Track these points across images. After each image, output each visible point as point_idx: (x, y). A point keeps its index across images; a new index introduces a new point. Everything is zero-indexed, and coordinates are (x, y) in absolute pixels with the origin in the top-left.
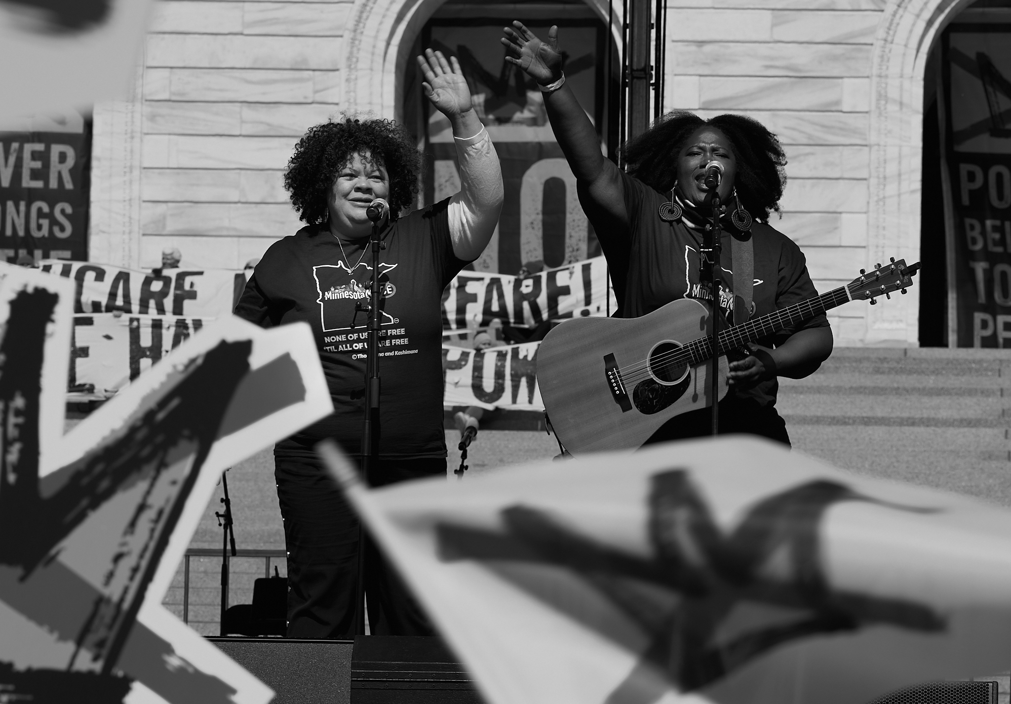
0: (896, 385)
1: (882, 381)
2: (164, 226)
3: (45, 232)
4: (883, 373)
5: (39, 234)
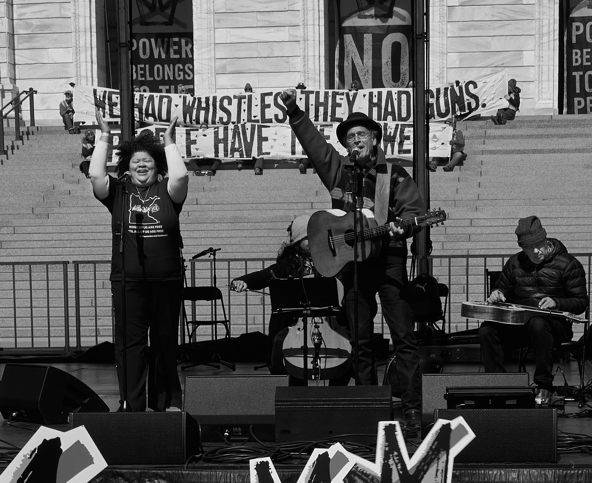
0: (547, 133)
1: (541, 131)
2: (226, 70)
3: (182, 77)
4: (541, 127)
5: (179, 79)
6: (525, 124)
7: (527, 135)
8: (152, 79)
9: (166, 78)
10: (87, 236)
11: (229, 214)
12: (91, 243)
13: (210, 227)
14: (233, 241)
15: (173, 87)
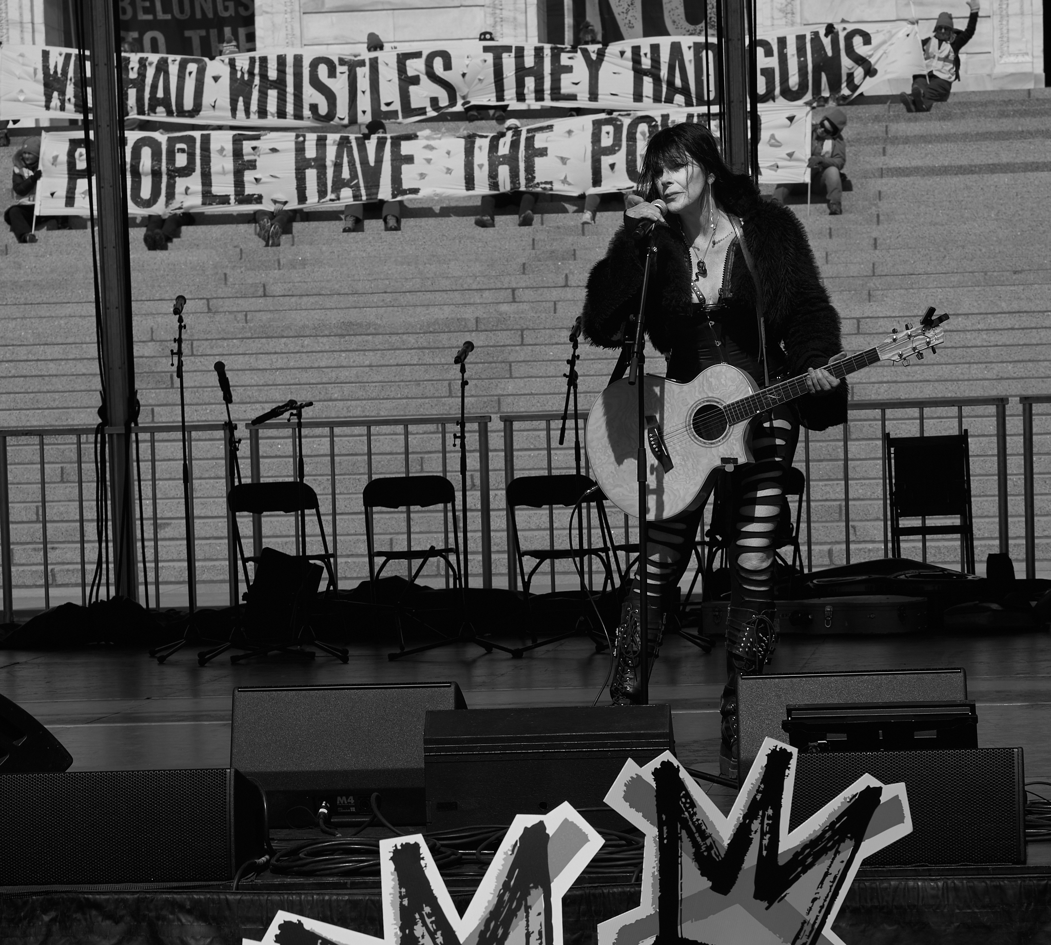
0: (1020, 129)
1: (1007, 124)
3: (231, 12)
4: (1008, 116)
5: (226, 14)
6: (973, 110)
7: (977, 134)
8: (169, 17)
9: (199, 15)
10: (25, 369)
11: (335, 317)
12: (35, 385)
13: (293, 345)
14: (344, 374)
15: (213, 32)
